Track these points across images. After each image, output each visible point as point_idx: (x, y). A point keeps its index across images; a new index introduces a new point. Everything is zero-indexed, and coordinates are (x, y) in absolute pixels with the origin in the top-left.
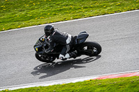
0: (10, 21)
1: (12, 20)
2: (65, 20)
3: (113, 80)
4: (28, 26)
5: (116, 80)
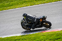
1: (3, 6)
3: (48, 33)
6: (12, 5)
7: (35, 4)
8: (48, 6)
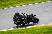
0: (4, 5)
1: (5, 5)
2: (24, 5)
3: (42, 27)
4: (10, 7)
5: (43, 27)
6: (12, 4)
7: (31, 3)
8: (42, 5)
